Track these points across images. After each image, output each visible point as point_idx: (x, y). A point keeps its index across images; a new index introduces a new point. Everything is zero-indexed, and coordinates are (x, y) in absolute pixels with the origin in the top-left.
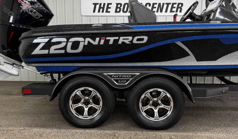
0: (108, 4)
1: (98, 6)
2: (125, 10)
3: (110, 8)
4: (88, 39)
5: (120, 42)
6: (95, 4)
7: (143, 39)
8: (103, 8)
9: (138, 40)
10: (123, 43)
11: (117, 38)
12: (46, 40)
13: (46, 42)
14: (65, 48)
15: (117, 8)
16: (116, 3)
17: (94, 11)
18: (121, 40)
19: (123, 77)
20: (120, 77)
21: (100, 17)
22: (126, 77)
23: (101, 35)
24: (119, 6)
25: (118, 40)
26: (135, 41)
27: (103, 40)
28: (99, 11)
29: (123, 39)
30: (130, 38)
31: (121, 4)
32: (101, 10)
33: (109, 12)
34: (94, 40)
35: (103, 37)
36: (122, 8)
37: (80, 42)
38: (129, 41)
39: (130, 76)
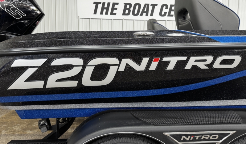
0: (114, 4)
1: (100, 6)
2: (136, 13)
3: (116, 9)
4: (126, 61)
5: (188, 67)
6: (97, 4)
7: (232, 61)
8: (107, 9)
9: (223, 62)
10: (194, 67)
11: (184, 58)
12: (40, 62)
13: (40, 65)
14: (79, 77)
15: (125, 9)
16: (124, 3)
17: (95, 13)
18: (192, 62)
19: (202, 138)
20: (197, 139)
21: (103, 20)
22: (209, 138)
23: (152, 54)
24: (128, 7)
25: (185, 62)
26: (217, 65)
27: (157, 63)
28: (102, 13)
29: (196, 61)
30: (210, 59)
31: (130, 5)
32: (105, 11)
33: (115, 14)
34: (139, 62)
35: (157, 56)
36: (132, 9)
37: (111, 67)
38: (205, 65)
39: (217, 136)
